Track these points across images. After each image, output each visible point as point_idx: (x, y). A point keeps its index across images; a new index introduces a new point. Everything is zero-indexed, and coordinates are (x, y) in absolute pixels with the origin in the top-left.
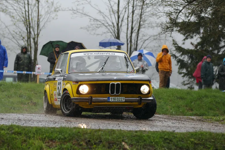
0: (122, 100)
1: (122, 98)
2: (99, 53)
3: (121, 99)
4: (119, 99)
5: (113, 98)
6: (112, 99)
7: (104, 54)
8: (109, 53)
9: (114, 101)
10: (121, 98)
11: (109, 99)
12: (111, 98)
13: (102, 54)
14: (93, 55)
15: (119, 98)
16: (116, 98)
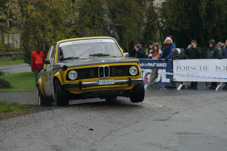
0: (112, 82)
1: (112, 80)
2: (86, 41)
3: (110, 82)
4: (108, 82)
5: (103, 81)
6: (102, 83)
7: (92, 41)
8: (96, 40)
9: (104, 84)
10: (110, 80)
11: (99, 83)
12: (101, 81)
13: (89, 42)
14: (81, 43)
15: (108, 80)
16: (106, 81)
